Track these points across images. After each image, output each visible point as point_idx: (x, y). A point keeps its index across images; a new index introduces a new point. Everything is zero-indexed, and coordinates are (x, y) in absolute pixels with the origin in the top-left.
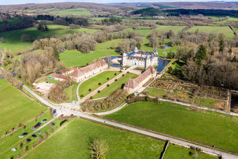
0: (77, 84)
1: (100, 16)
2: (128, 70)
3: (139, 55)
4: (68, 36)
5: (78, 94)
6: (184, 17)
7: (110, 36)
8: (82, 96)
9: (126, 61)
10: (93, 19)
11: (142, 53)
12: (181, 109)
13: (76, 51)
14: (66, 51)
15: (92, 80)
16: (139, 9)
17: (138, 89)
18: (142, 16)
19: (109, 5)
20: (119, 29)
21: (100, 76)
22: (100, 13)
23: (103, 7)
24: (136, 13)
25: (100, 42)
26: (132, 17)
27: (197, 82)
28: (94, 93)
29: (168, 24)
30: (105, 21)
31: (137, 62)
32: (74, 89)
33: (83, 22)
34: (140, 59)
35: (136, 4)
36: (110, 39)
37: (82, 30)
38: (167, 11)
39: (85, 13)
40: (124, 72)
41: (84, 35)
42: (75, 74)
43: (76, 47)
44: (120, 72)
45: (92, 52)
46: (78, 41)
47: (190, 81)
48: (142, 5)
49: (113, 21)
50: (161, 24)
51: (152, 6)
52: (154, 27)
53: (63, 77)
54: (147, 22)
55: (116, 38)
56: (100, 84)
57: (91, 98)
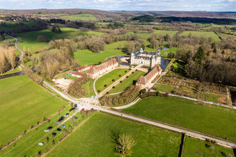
0: (93, 80)
1: (104, 21)
2: (136, 68)
3: (144, 55)
4: (79, 37)
5: (95, 89)
6: (175, 23)
7: (116, 38)
8: (99, 91)
9: (133, 60)
10: (99, 23)
11: (147, 53)
12: (189, 103)
13: (87, 51)
14: (79, 50)
15: (105, 77)
16: (137, 16)
17: (148, 85)
18: (140, 21)
19: (111, 12)
20: (123, 33)
21: (112, 73)
22: (104, 19)
23: (107, 14)
24: (135, 19)
25: (108, 43)
26: (132, 22)
27: (198, 79)
28: (109, 88)
29: (163, 29)
30: (110, 25)
31: (143, 61)
32: (91, 85)
33: (91, 26)
34: (146, 58)
35: (134, 12)
36: (116, 41)
37: (90, 32)
38: (161, 18)
39: (92, 19)
40: (133, 69)
41: (94, 37)
42: (91, 71)
43: (88, 48)
44: (130, 69)
45: (102, 52)
46: (89, 42)
47: (192, 78)
48: (139, 12)
49: (117, 26)
50: (157, 29)
51: (148, 14)
52: (152, 32)
53: (79, 74)
54: (145, 27)
55: (120, 40)
56: (113, 80)
57: (107, 93)
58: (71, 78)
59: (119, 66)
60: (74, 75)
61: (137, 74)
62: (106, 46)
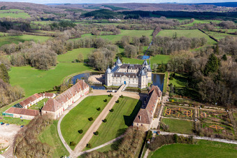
0: (55, 123)
1: (42, 19)
5: (63, 141)
6: (145, 19)
7: (70, 45)
8: (72, 144)
10: (37, 22)
11: (129, 67)
16: (89, 10)
18: (95, 18)
19: (51, 6)
20: (76, 36)
22: (42, 16)
23: (45, 9)
24: (88, 15)
26: (85, 20)
29: (132, 28)
30: (54, 25)
31: (127, 80)
33: (25, 28)
34: (131, 75)
35: (83, 5)
36: (69, 49)
37: (26, 37)
38: (124, 13)
39: (23, 16)
40: (116, 95)
42: (50, 106)
43: (29, 62)
44: (110, 96)
45: (53, 68)
46: (29, 52)
48: (90, 6)
49: (64, 26)
50: (123, 28)
51: (103, 8)
52: (118, 32)
54: (106, 25)
55: (77, 47)
56: (90, 119)
57: (88, 146)
58: (13, 121)
59: (90, 91)
60: (18, 116)
61: (124, 103)
62: (58, 58)
